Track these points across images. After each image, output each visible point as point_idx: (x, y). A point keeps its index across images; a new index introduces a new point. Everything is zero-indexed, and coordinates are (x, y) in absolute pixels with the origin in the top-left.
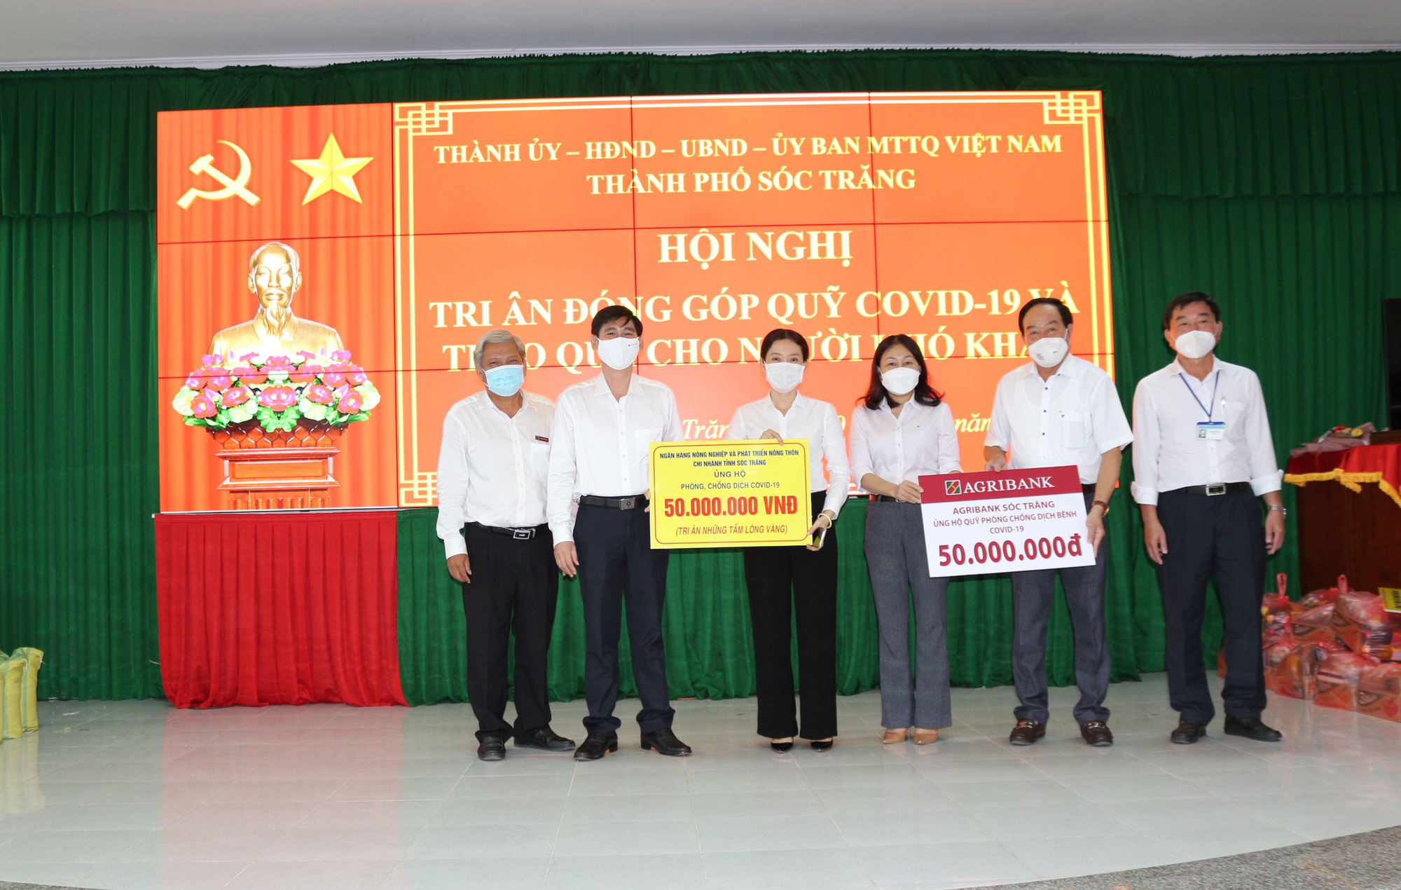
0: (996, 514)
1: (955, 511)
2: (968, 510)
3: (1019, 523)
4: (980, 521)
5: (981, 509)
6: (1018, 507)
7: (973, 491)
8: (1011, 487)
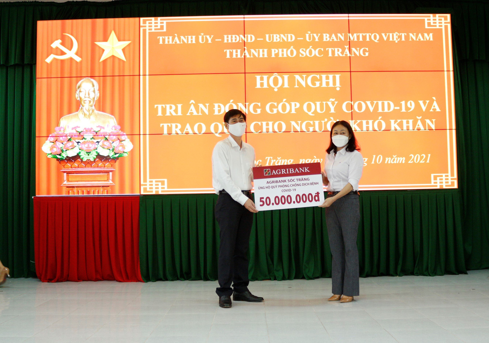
0: (285, 184)
1: (268, 182)
2: (273, 182)
3: (294, 187)
4: (278, 187)
5: (278, 182)
6: (294, 180)
7: (275, 174)
8: (292, 172)
